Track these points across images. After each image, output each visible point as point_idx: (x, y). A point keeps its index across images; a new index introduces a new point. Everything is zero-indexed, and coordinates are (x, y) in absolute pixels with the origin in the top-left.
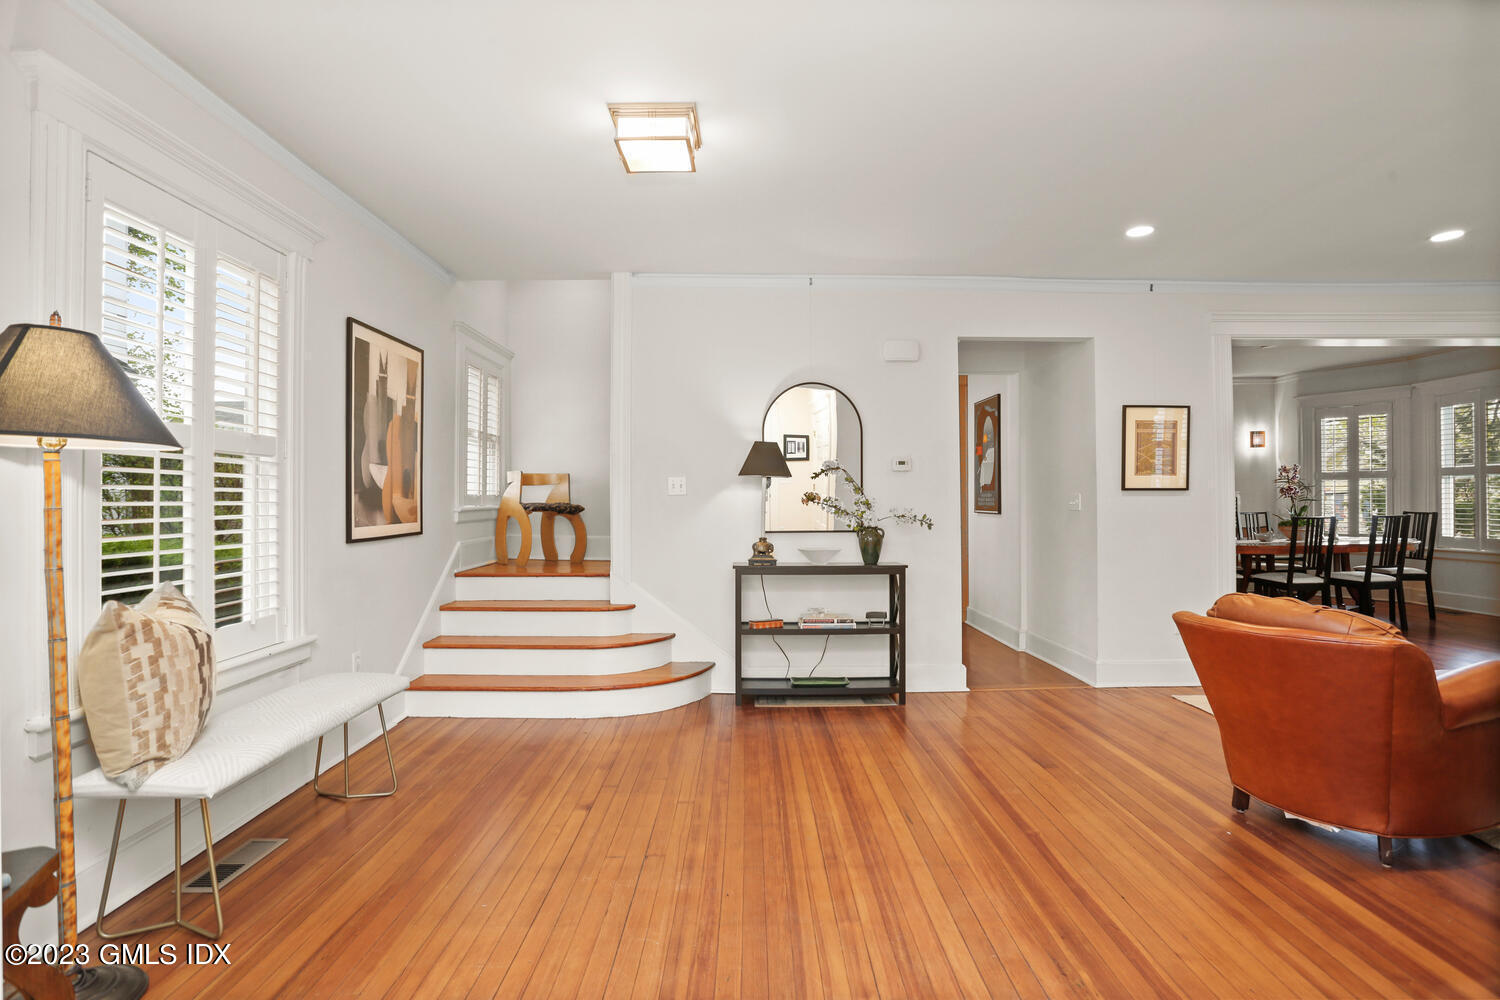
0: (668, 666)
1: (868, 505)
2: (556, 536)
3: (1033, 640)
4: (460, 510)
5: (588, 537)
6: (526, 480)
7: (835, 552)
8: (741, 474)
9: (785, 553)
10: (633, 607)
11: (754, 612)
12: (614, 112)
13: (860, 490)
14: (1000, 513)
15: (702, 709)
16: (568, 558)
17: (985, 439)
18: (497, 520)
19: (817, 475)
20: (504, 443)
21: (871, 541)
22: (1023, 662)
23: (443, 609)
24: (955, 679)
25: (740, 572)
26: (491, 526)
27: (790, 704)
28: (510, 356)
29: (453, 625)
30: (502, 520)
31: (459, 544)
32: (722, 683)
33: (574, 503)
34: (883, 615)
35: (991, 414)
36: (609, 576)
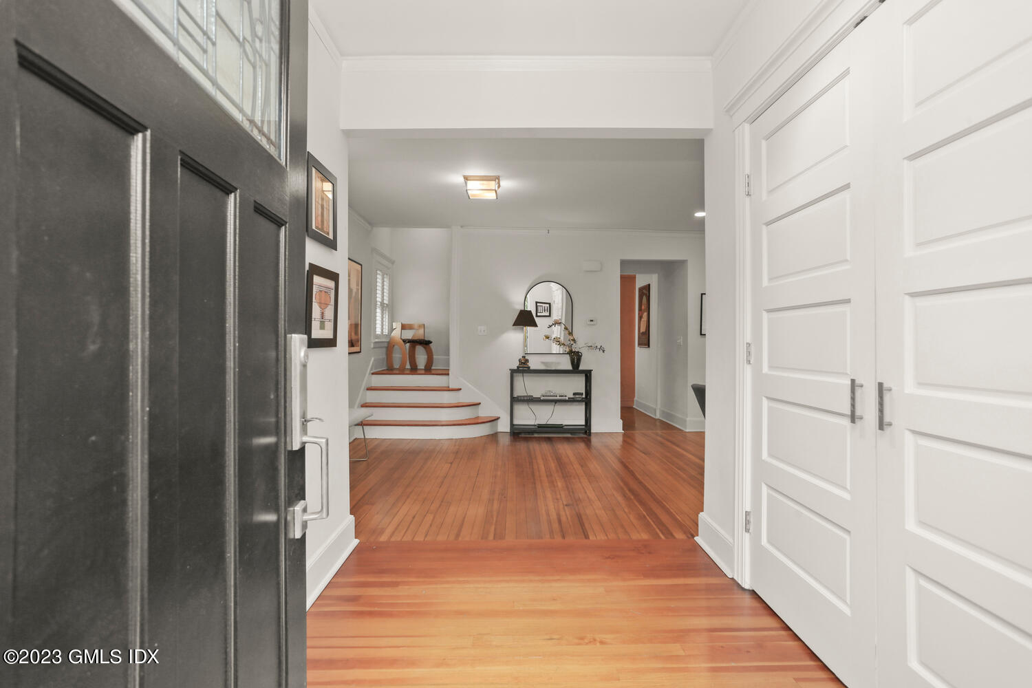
0: (478, 418)
1: (574, 340)
2: (416, 356)
3: (663, 413)
4: (374, 341)
5: (434, 357)
6: (404, 327)
7: (559, 363)
8: (514, 325)
9: (534, 363)
10: (460, 389)
11: (519, 392)
12: (466, 178)
13: (571, 334)
14: (649, 347)
15: (494, 437)
16: (423, 368)
17: (643, 307)
18: (387, 348)
19: (550, 326)
20: (391, 308)
21: (576, 358)
22: (658, 424)
23: (368, 389)
24: (616, 426)
25: (513, 372)
26: (384, 350)
27: (536, 435)
28: (393, 263)
29: (372, 397)
30: (389, 347)
31: (373, 359)
32: (504, 426)
33: (426, 339)
34: (582, 394)
35: (646, 295)
36: (448, 374)
